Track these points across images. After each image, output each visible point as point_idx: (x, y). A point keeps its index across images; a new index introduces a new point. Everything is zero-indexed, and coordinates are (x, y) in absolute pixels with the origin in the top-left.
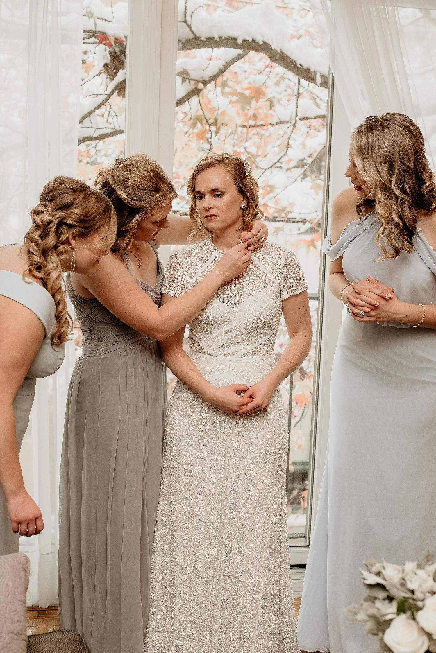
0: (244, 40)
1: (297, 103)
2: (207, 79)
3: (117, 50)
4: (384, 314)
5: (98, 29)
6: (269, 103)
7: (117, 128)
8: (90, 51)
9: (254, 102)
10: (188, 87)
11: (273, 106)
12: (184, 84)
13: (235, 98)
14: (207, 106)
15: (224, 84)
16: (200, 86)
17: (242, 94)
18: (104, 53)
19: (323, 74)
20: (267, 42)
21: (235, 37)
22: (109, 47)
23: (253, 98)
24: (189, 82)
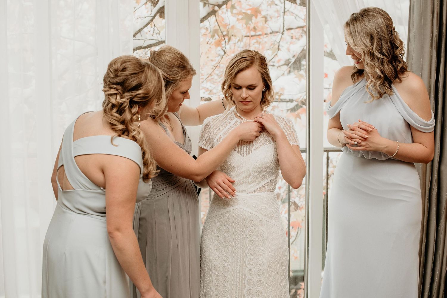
1: (284, 18)
2: (220, 3)
4: (371, 145)
6: (264, 19)
7: (160, 40)
9: (254, 18)
10: (208, 9)
11: (267, 21)
12: (205, 8)
13: (240, 17)
14: (221, 23)
15: (233, 7)
16: (216, 8)
17: (245, 14)
23: (253, 15)
24: (209, 6)
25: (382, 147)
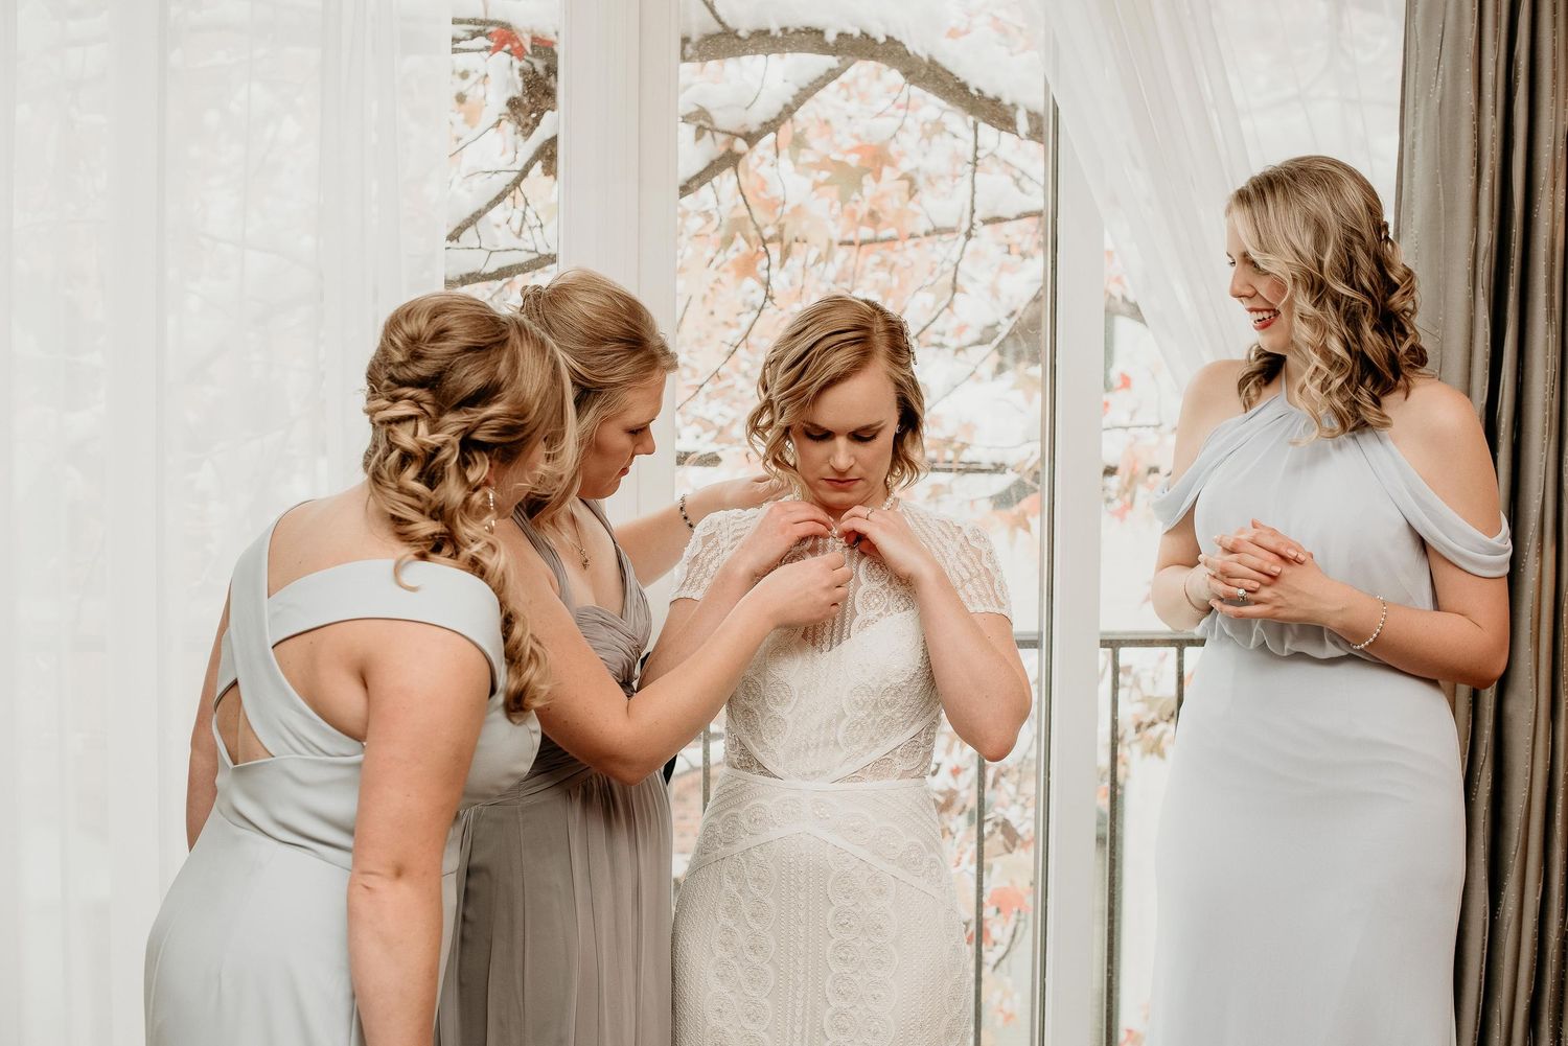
0: (841, 35)
1: (973, 181)
2: (754, 129)
3: (539, 65)
4: (1292, 599)
5: (491, 17)
6: (905, 184)
7: (543, 251)
8: (476, 71)
9: (868, 180)
10: (710, 148)
11: (916, 191)
12: (700, 142)
13: (825, 175)
14: (757, 196)
15: (799, 142)
16: (740, 145)
17: (841, 166)
18: (509, 73)
19: (1032, 109)
20: (897, 38)
21: (820, 29)
22: (520, 58)
23: (869, 171)
24: (713, 136)
25: (1329, 607)
